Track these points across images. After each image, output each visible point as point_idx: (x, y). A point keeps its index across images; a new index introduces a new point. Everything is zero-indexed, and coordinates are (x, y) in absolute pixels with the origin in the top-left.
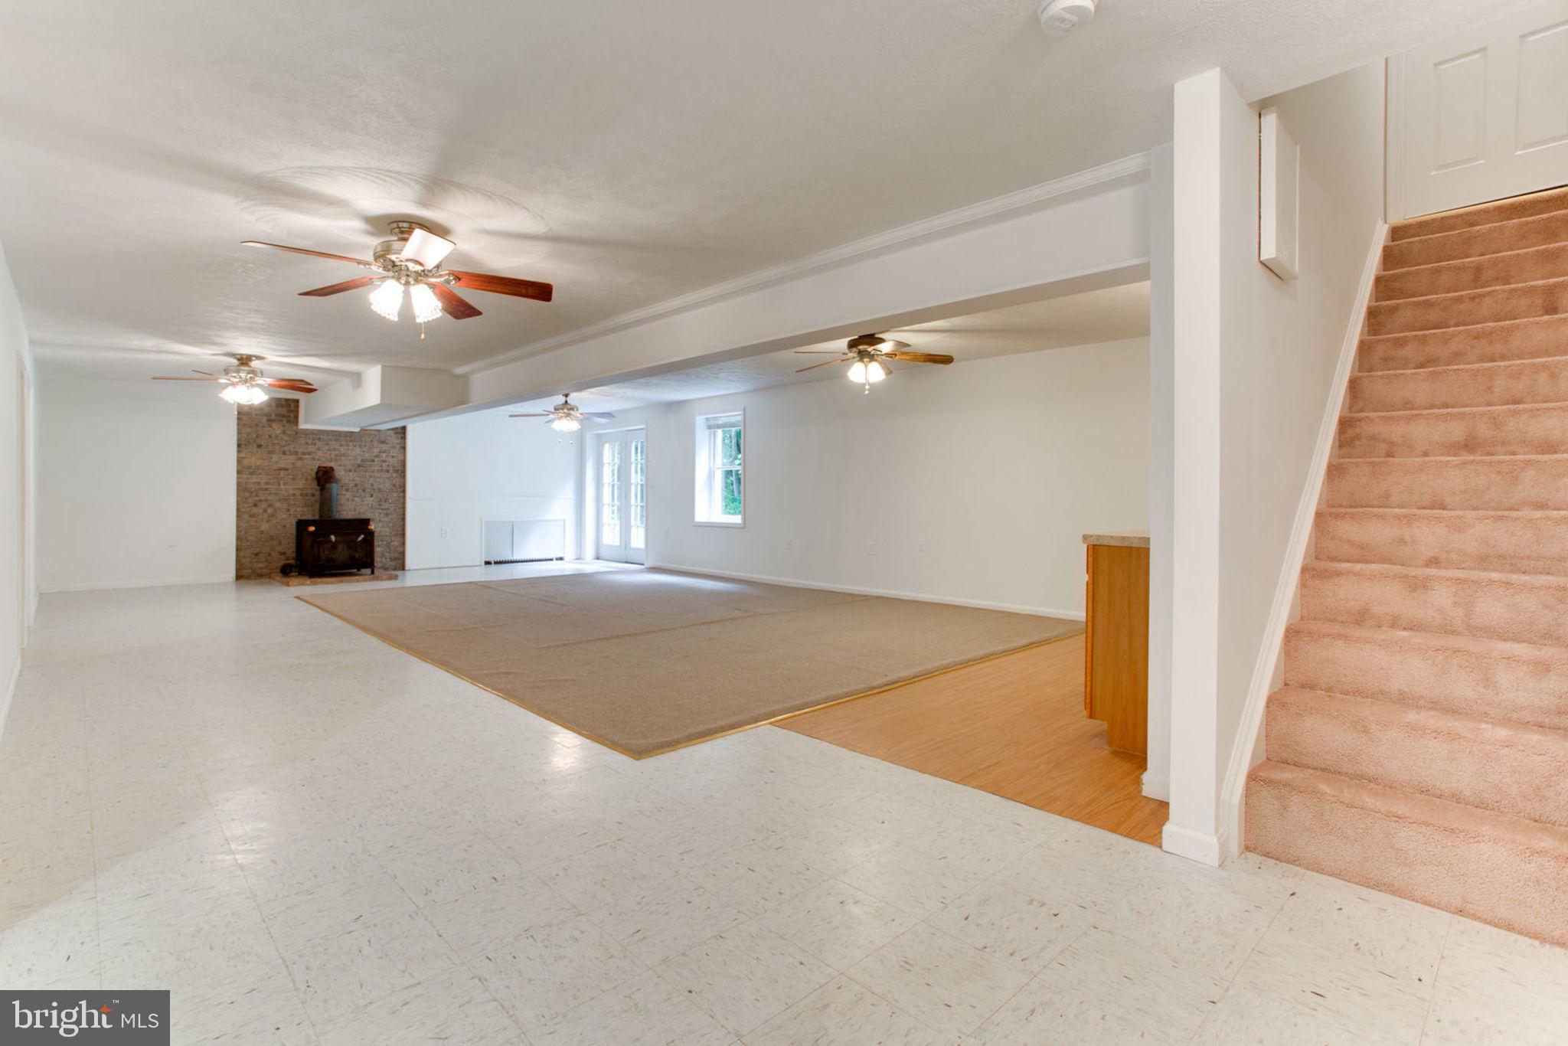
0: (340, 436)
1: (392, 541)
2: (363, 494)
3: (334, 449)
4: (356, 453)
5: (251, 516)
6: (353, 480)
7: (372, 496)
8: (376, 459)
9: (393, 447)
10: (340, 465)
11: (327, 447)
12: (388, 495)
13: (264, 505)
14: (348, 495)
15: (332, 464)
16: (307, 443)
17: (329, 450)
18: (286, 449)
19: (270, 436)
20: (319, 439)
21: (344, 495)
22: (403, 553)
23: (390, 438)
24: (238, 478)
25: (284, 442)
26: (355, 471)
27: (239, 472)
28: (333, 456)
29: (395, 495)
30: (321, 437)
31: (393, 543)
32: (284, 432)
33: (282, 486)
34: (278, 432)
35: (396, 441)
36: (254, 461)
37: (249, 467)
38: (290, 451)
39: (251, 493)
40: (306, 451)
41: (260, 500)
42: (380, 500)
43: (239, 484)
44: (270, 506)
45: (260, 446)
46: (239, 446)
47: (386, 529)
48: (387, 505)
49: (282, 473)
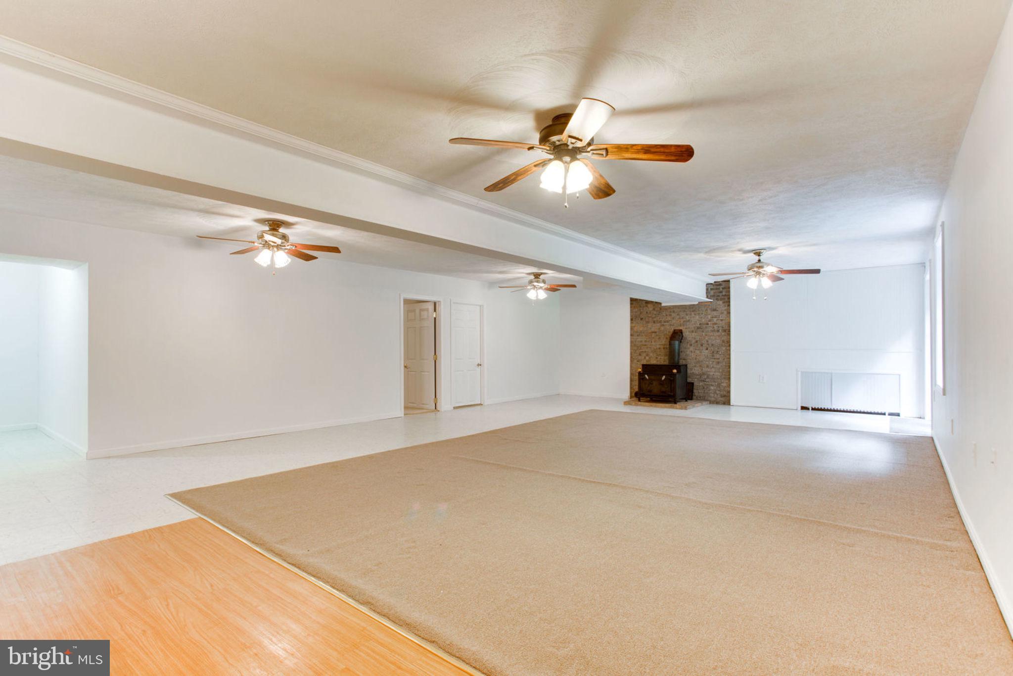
0: (686, 308)
1: (722, 383)
2: (701, 348)
3: (683, 318)
4: (696, 319)
5: (638, 361)
6: (695, 339)
7: (707, 349)
8: (709, 323)
9: (722, 313)
10: (686, 328)
11: (678, 317)
12: (718, 348)
13: (644, 355)
14: (692, 349)
15: (681, 328)
16: (667, 315)
17: (679, 318)
18: (655, 319)
19: (647, 313)
20: (674, 311)
21: (689, 348)
22: (729, 392)
23: (719, 307)
24: (631, 339)
25: (654, 315)
26: (696, 332)
27: (631, 335)
28: (682, 322)
29: (724, 349)
30: (675, 310)
31: (722, 384)
32: (654, 309)
33: (653, 343)
34: (651, 309)
35: (724, 308)
36: (639, 328)
37: (637, 332)
38: (657, 321)
39: (638, 347)
40: (667, 320)
41: (642, 352)
42: (713, 352)
43: (631, 342)
44: (647, 355)
45: (642, 319)
46: (632, 320)
47: (717, 374)
48: (718, 356)
49: (653, 335)
